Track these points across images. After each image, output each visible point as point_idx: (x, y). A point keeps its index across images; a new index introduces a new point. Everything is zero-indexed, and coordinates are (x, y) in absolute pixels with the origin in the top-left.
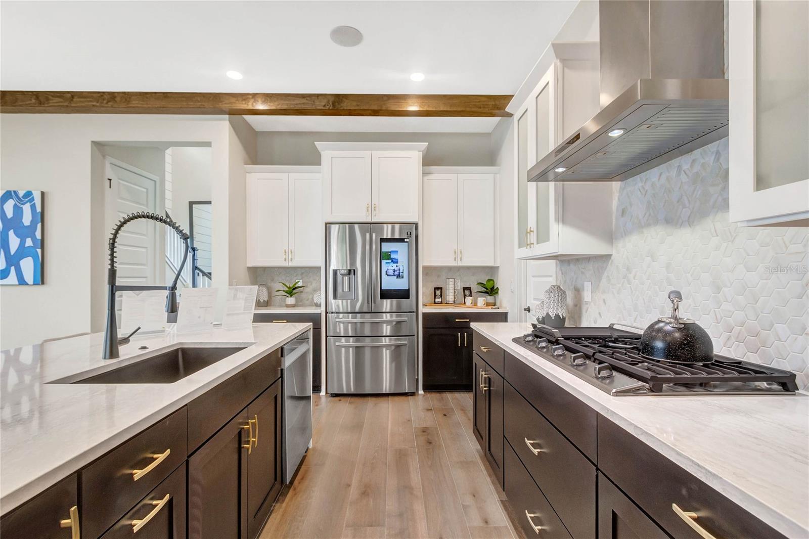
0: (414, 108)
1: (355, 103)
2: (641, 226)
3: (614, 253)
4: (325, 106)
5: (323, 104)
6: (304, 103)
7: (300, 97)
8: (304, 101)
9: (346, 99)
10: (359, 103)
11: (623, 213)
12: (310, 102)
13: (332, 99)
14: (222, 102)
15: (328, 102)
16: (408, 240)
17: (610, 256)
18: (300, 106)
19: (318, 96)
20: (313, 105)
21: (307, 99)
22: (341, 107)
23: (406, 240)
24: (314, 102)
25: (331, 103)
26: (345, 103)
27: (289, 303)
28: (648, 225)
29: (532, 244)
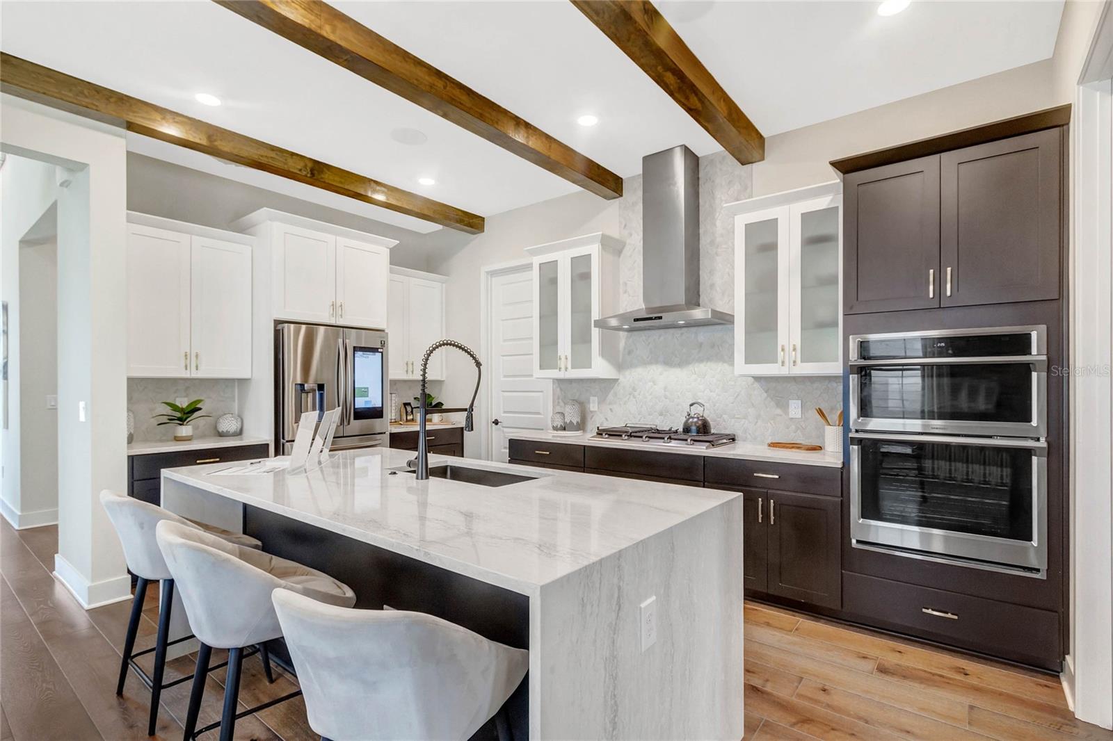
0: (380, 197)
1: (337, 179)
2: (645, 363)
3: (621, 378)
4: (300, 170)
5: (299, 167)
6: (272, 157)
7: (266, 148)
8: (273, 154)
9: (328, 170)
10: (343, 180)
11: (629, 353)
12: (281, 159)
13: (310, 165)
14: (134, 112)
15: (305, 166)
16: (381, 350)
17: (618, 380)
18: (265, 159)
19: (293, 154)
20: (285, 164)
21: (277, 154)
22: (322, 178)
23: (379, 350)
24: (286, 160)
25: (309, 170)
26: (327, 175)
27: (184, 435)
28: (650, 363)
29: (566, 368)
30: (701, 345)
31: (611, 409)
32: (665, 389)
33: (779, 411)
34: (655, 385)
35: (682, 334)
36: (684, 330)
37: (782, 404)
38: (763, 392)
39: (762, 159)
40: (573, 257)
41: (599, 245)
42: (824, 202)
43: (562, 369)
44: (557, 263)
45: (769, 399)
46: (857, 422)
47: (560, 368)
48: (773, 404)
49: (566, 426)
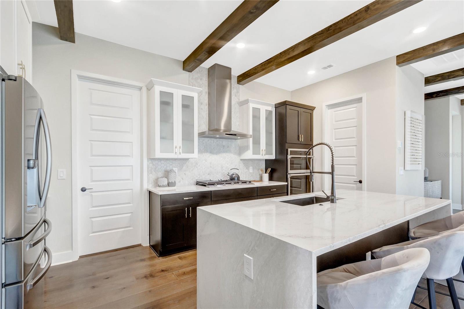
29: (180, 153)
30: (224, 146)
31: (185, 174)
32: (210, 163)
33: (246, 170)
34: (206, 162)
35: (217, 141)
36: (218, 139)
37: (248, 168)
38: (243, 164)
39: (243, 85)
40: (183, 94)
41: (197, 94)
42: (270, 108)
43: (177, 153)
44: (173, 95)
45: (244, 166)
46: (290, 171)
47: (176, 153)
48: (245, 168)
49: (169, 185)
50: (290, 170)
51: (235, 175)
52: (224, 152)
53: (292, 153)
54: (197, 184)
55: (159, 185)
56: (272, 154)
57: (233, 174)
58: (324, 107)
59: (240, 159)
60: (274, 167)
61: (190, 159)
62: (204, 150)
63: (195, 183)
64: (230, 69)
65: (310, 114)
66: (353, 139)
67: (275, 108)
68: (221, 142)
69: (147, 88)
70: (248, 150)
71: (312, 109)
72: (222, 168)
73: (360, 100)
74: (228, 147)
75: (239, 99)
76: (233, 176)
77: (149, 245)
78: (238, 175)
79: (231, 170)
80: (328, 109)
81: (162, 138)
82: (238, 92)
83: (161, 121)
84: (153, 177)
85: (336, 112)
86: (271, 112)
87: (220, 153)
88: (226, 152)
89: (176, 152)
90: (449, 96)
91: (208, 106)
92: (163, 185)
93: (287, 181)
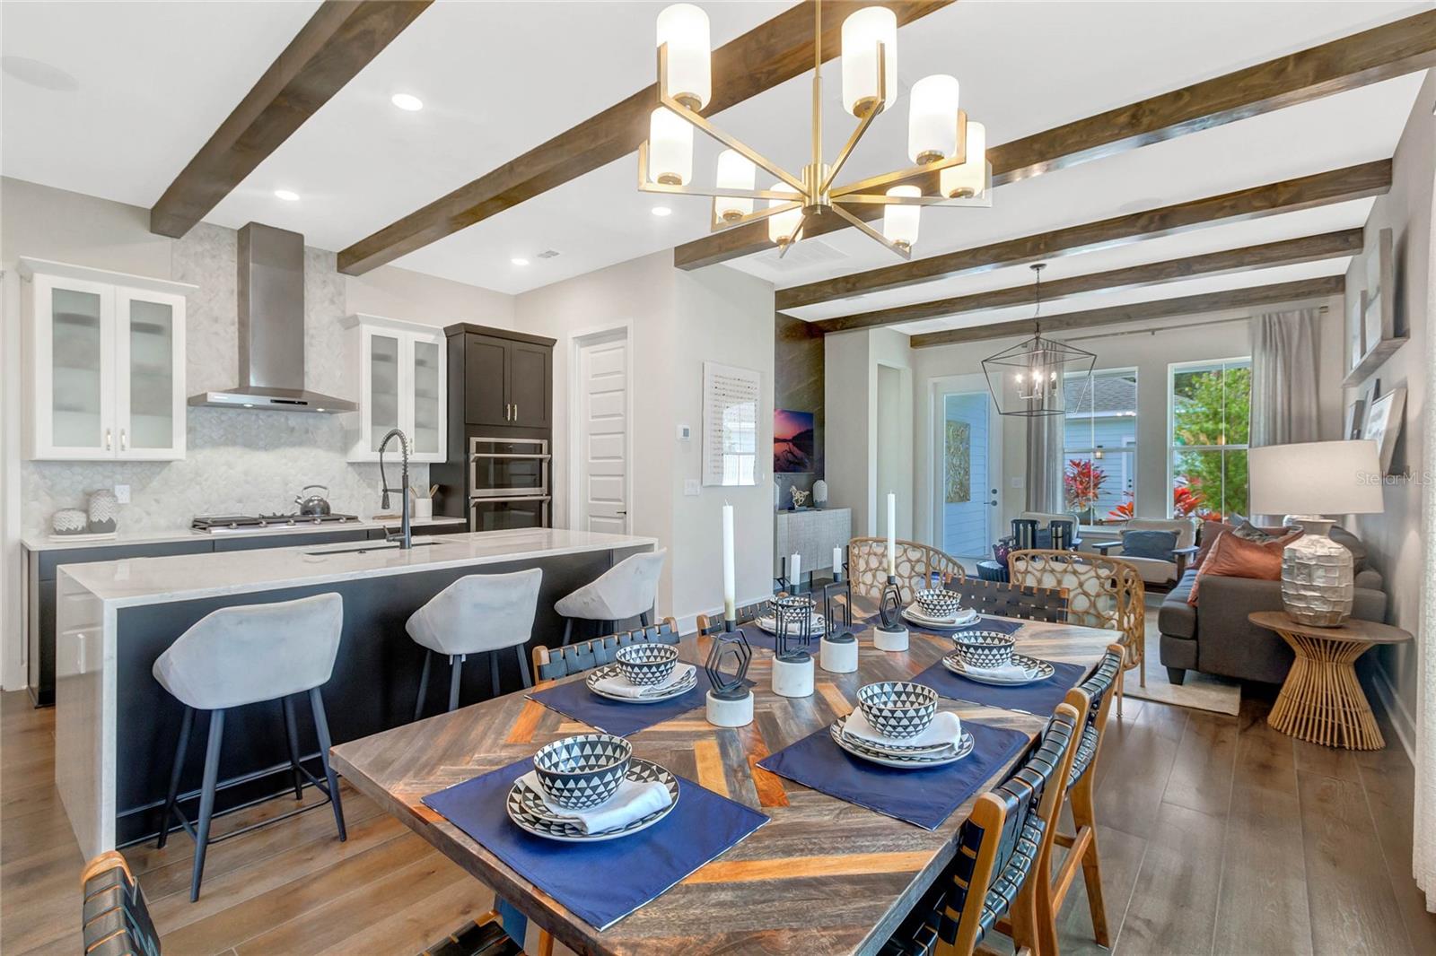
17: (168, 462)
29: (123, 447)
31: (157, 500)
38: (356, 476)
39: (356, 274)
40: (133, 298)
41: (184, 298)
42: (429, 338)
43: (112, 448)
44: (99, 299)
45: (361, 481)
46: (474, 492)
47: (109, 446)
48: (365, 485)
49: (91, 528)
50: (477, 488)
51: (316, 502)
52: (293, 445)
53: (481, 447)
54: (194, 526)
55: (55, 529)
56: (436, 450)
57: (311, 500)
58: (570, 343)
59: (349, 463)
60: (445, 483)
61: (172, 464)
62: (224, 438)
63: (191, 525)
64: (300, 237)
65: (542, 356)
66: (616, 418)
67: (446, 339)
68: (283, 420)
69: (21, 277)
70: (358, 440)
71: (549, 344)
72: (287, 484)
73: (621, 333)
74: (307, 431)
75: (344, 312)
76: (311, 504)
77: (25, 687)
78: (325, 502)
79: (305, 488)
80: (581, 346)
81: (58, 407)
82: (340, 294)
83: (54, 365)
84: (42, 507)
85: (594, 355)
86: (433, 348)
87: (277, 447)
88: (300, 444)
89: (109, 443)
90: (868, 329)
91: (237, 325)
92: (68, 529)
93: (467, 515)
